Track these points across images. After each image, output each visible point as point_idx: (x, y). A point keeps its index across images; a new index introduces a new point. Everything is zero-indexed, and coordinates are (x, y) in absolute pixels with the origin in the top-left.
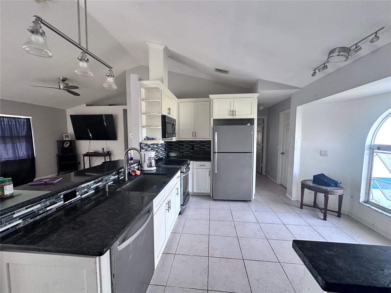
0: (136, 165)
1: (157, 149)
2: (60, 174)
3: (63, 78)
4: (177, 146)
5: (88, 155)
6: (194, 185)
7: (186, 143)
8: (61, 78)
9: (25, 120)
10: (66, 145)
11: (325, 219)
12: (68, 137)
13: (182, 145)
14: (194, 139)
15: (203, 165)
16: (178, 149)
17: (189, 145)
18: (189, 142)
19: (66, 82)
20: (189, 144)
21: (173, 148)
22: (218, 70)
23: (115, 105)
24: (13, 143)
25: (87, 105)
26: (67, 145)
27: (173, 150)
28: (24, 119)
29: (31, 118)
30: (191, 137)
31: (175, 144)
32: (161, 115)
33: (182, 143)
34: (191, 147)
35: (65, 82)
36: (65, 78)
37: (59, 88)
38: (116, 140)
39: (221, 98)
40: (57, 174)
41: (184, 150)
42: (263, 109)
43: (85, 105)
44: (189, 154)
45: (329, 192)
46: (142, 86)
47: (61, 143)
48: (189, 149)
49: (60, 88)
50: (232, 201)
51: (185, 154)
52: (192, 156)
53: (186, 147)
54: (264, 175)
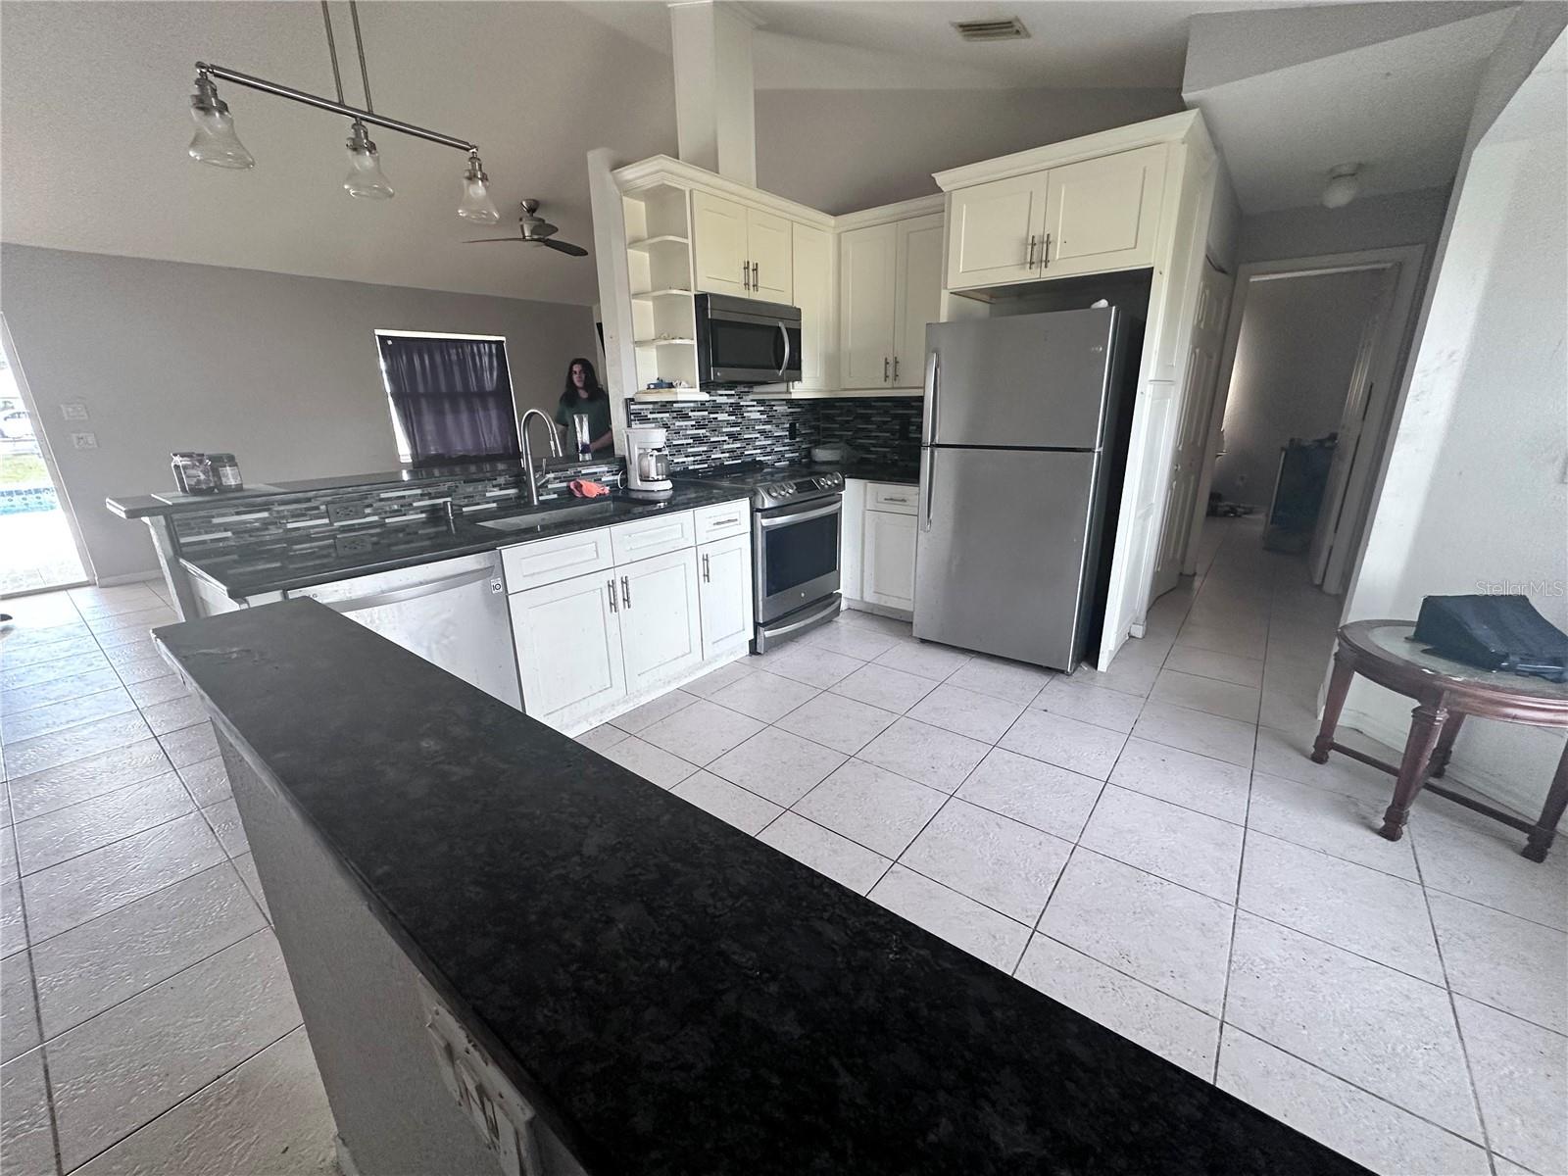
0: (608, 472)
1: (738, 429)
3: (528, 202)
4: (847, 422)
6: (865, 574)
7: (881, 411)
8: (524, 203)
9: (494, 346)
11: (1391, 831)
13: (867, 419)
14: (893, 388)
15: (900, 497)
16: (850, 433)
17: (889, 419)
18: (889, 404)
19: (540, 217)
20: (892, 412)
21: (834, 429)
22: (974, 30)
27: (835, 436)
28: (490, 342)
29: (503, 339)
30: (881, 383)
31: (840, 415)
32: (692, 294)
33: (865, 408)
34: (897, 427)
35: (535, 215)
36: (534, 200)
37: (522, 237)
39: (984, 179)
41: (869, 437)
42: (1350, 205)
44: (889, 455)
45: (1446, 694)
46: (626, 190)
48: (888, 435)
49: (524, 237)
50: (992, 661)
51: (874, 456)
52: (894, 463)
53: (880, 426)
54: (1329, 595)
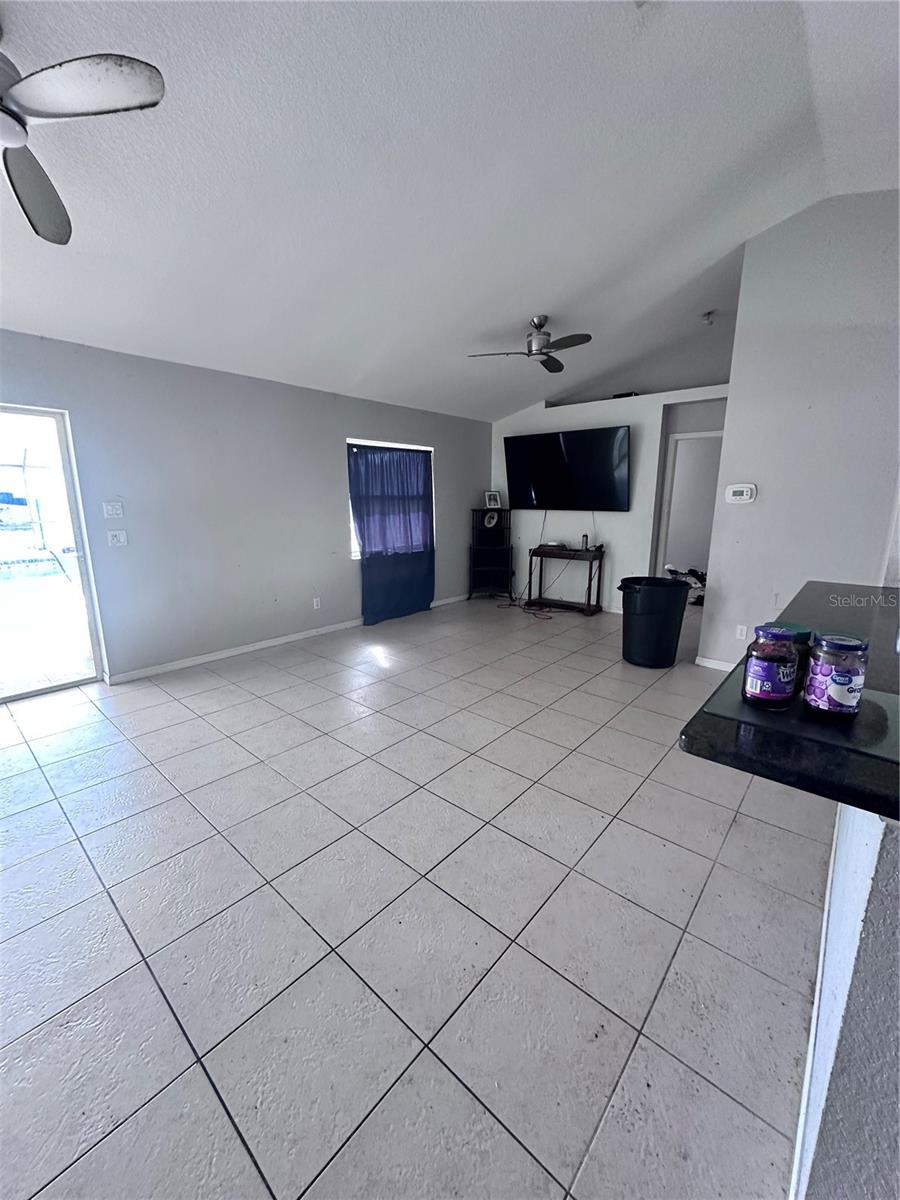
2: (474, 596)
3: (539, 317)
5: (543, 552)
8: (534, 319)
9: (423, 456)
10: (489, 523)
12: (496, 500)
19: (547, 331)
23: (636, 394)
24: (383, 514)
25: (550, 404)
26: (491, 523)
28: (419, 452)
29: (432, 449)
35: (543, 330)
36: (546, 317)
37: (527, 352)
38: (628, 511)
40: (467, 596)
43: (543, 403)
47: (479, 514)
49: (530, 351)
